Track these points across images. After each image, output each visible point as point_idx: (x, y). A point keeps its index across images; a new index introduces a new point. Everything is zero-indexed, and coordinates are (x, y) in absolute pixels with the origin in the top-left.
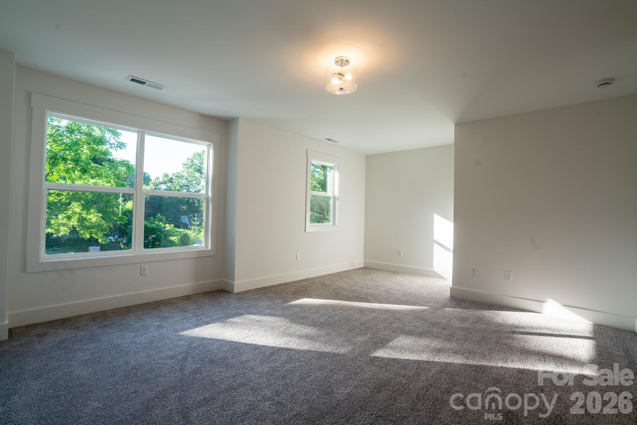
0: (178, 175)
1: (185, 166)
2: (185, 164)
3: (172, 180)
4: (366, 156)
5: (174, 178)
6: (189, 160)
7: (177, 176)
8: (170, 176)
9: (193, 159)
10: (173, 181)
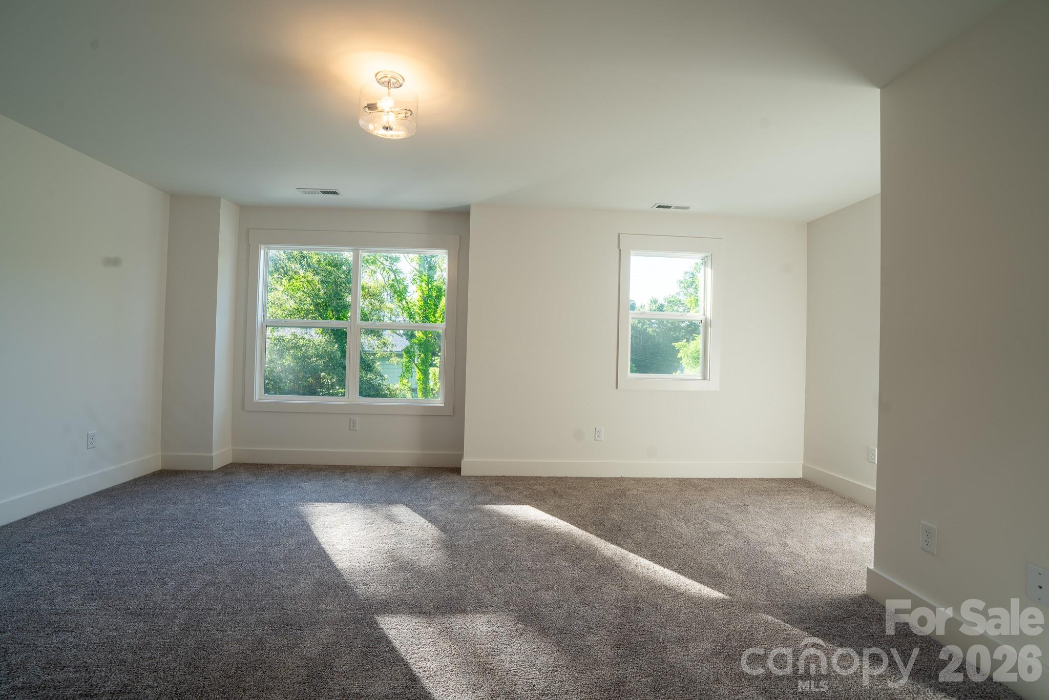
0: (671, 299)
1: (683, 285)
2: (681, 282)
3: (663, 308)
4: (809, 224)
5: (666, 304)
6: (688, 275)
7: (670, 302)
8: (661, 301)
9: (694, 272)
10: (664, 310)
